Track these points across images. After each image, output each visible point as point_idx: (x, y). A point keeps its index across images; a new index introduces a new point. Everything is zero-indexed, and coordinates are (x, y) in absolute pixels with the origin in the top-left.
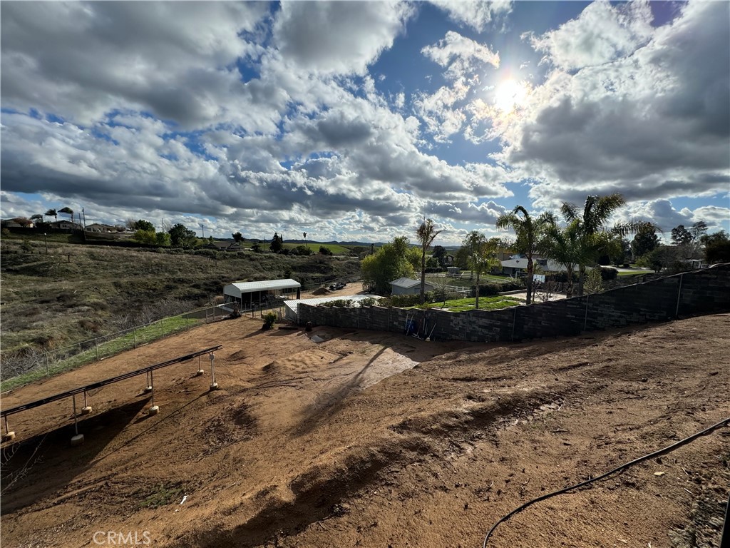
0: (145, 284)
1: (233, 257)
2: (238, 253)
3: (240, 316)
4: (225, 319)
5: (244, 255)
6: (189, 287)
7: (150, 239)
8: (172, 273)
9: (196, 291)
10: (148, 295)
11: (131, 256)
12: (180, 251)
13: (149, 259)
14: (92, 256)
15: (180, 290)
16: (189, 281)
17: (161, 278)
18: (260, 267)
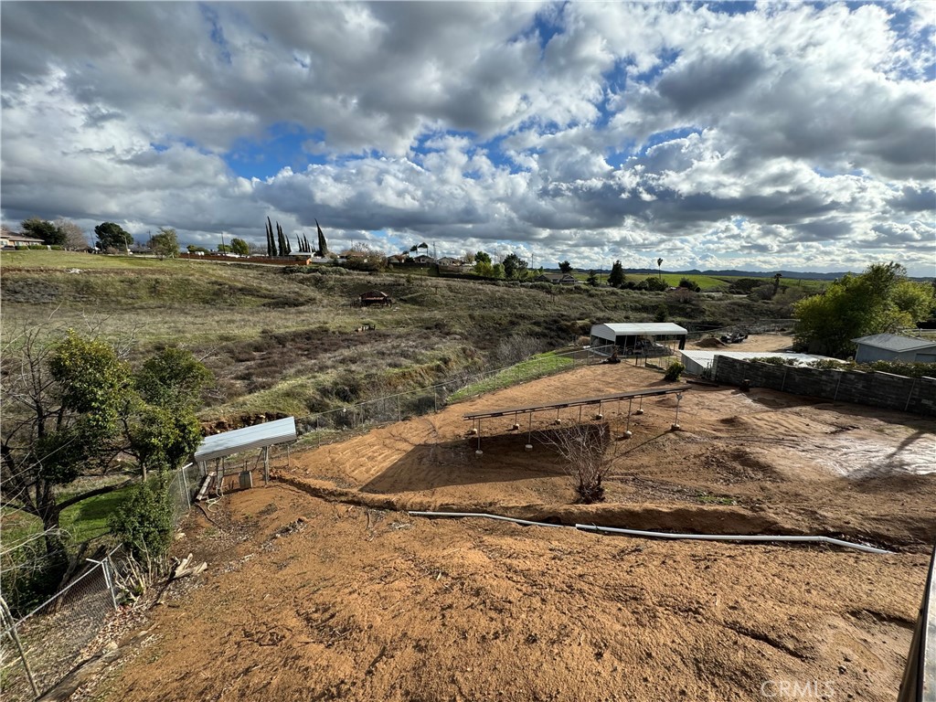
0: (493, 318)
1: (570, 291)
2: (575, 287)
5: (581, 289)
6: (531, 324)
7: (488, 271)
8: (515, 308)
9: (537, 329)
10: (495, 329)
11: (478, 289)
12: (517, 284)
13: (492, 292)
14: (450, 288)
15: (522, 327)
16: (529, 318)
17: (504, 312)
18: (601, 305)
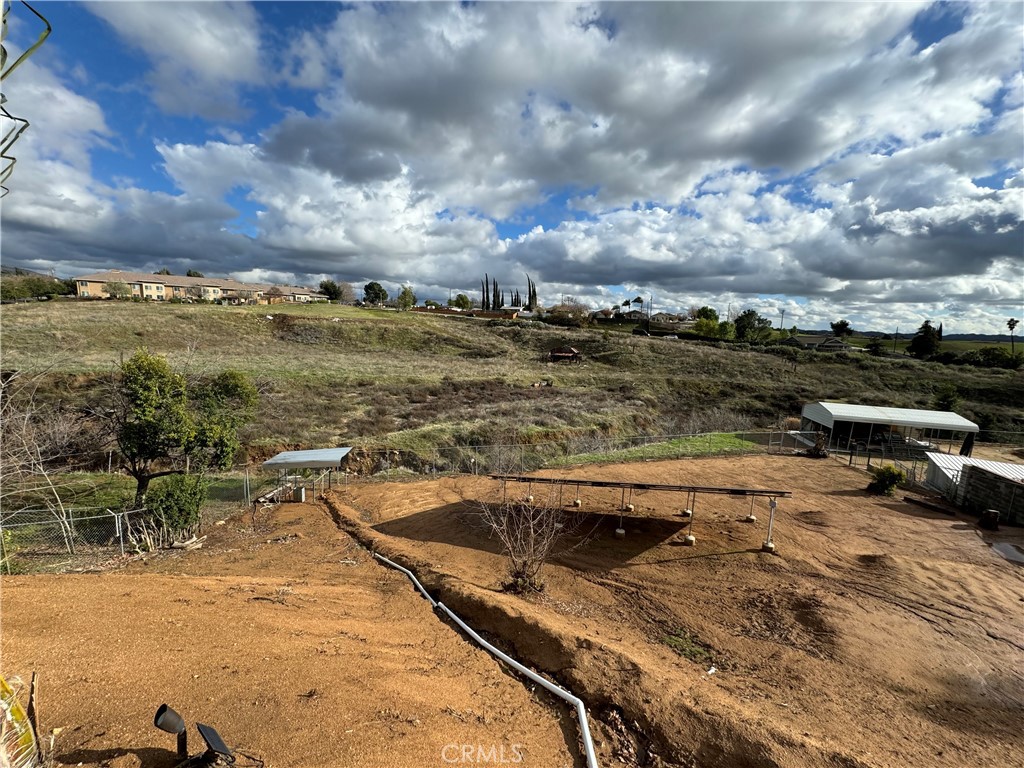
0: (698, 385)
1: (827, 360)
2: (838, 355)
3: (825, 456)
4: (799, 455)
5: (847, 358)
6: (750, 397)
7: (711, 330)
8: (731, 375)
9: (758, 404)
10: (699, 399)
11: (688, 351)
12: (745, 347)
13: (706, 355)
14: (652, 348)
15: (737, 400)
16: (751, 390)
17: (716, 380)
18: (878, 381)
